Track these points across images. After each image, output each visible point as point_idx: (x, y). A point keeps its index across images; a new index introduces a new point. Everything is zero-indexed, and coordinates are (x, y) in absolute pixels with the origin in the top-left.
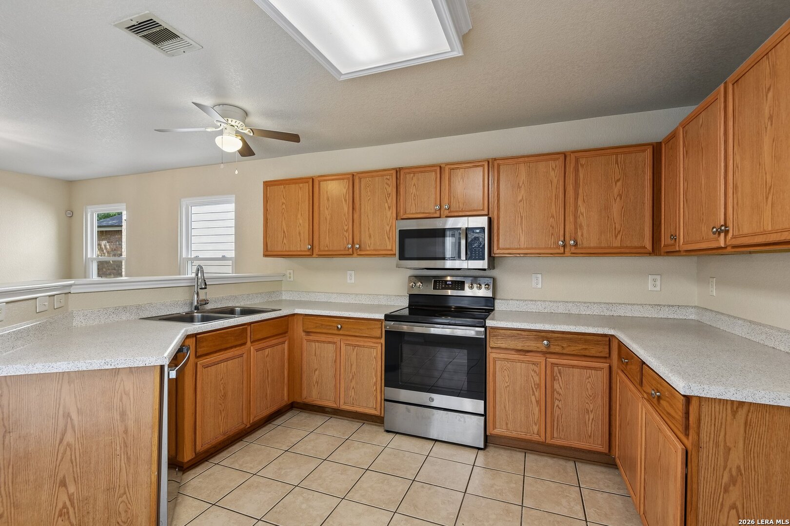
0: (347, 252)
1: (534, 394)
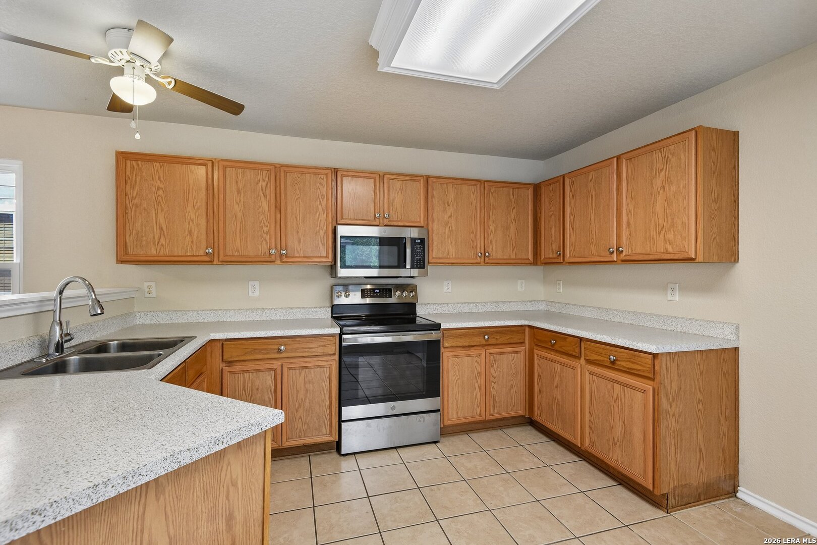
0: (269, 259)
1: (477, 382)
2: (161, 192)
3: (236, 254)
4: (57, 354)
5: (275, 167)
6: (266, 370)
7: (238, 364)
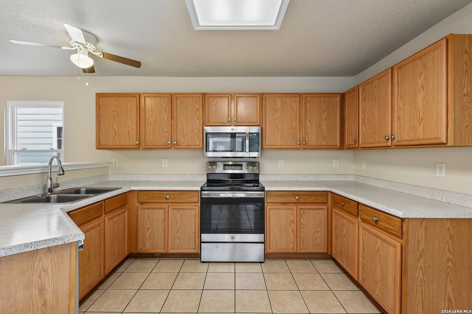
0: (167, 147)
1: (291, 226)
2: (115, 113)
3: (151, 144)
4: (49, 193)
5: (171, 95)
6: (160, 208)
7: (146, 204)
